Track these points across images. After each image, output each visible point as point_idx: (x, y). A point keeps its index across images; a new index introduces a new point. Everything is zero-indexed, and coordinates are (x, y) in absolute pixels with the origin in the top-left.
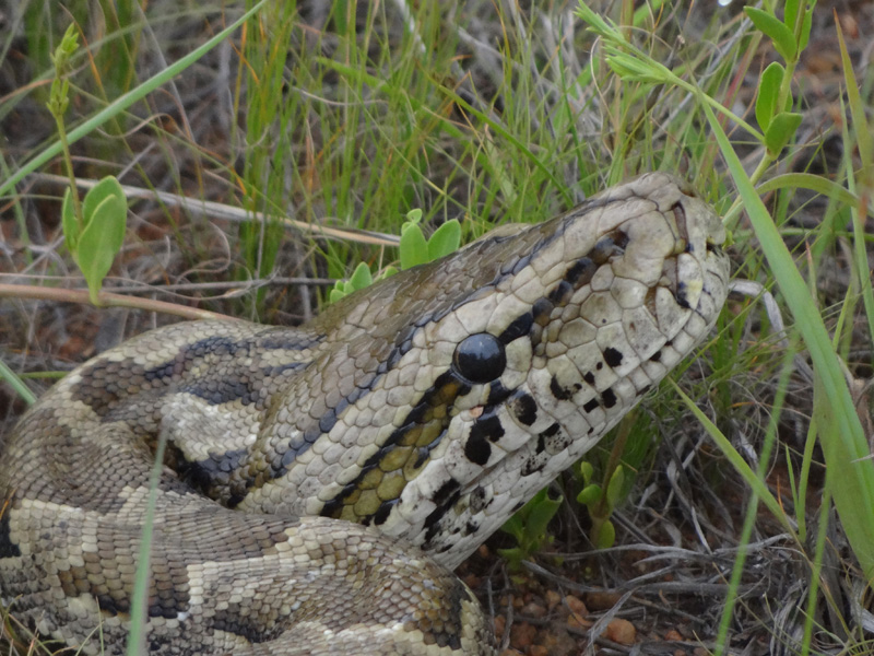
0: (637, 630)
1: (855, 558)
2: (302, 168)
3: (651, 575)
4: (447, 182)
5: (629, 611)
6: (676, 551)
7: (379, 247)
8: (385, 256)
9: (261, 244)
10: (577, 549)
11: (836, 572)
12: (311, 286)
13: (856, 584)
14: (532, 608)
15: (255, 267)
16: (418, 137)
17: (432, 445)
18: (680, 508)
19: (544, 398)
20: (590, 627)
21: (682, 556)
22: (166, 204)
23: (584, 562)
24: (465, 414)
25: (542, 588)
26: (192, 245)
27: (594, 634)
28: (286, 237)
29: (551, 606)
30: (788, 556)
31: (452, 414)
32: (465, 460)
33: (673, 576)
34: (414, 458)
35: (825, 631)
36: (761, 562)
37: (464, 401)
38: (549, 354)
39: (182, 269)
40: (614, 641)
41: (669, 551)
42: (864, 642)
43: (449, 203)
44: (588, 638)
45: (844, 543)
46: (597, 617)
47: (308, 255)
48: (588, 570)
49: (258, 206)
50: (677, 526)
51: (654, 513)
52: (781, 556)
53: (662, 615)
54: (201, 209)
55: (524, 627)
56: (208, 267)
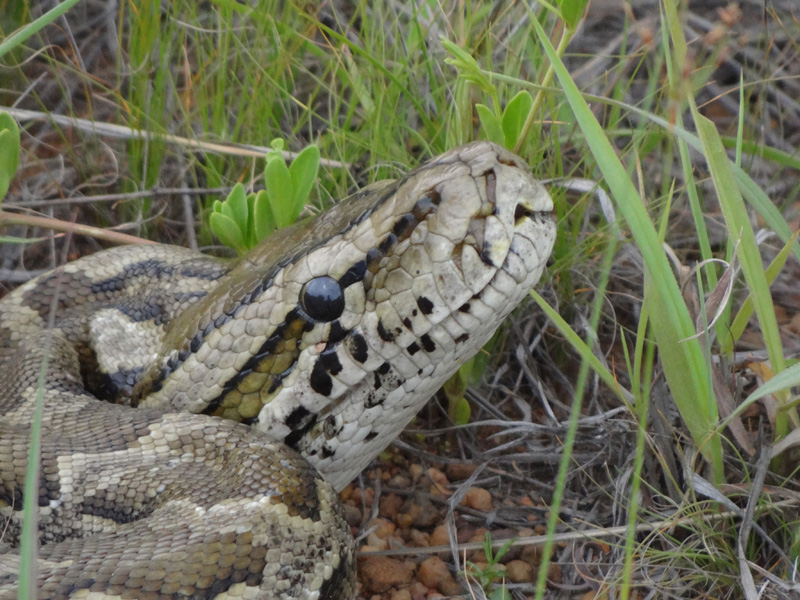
0: (493, 497)
1: (686, 427)
2: (181, 89)
3: (504, 447)
4: (311, 98)
5: (485, 481)
6: (526, 425)
7: (251, 158)
8: (257, 165)
9: (146, 159)
10: (438, 425)
11: (670, 440)
12: (192, 196)
13: (688, 451)
14: (398, 480)
15: (141, 179)
16: (284, 58)
17: (283, 374)
18: (530, 385)
19: (373, 340)
20: (449, 496)
21: (531, 430)
22: (59, 125)
23: (443, 437)
24: (312, 348)
25: (407, 462)
26: (85, 161)
27: (453, 502)
28: (169, 152)
29: (415, 478)
30: (627, 427)
31: (301, 348)
32: (311, 390)
33: (523, 448)
34: (269, 384)
35: (660, 494)
36: (602, 433)
37: (309, 337)
38: (377, 299)
39: (76, 182)
40: (472, 507)
41: (520, 426)
42: (696, 504)
43: (313, 117)
44: (448, 506)
45: (676, 414)
46: (457, 486)
47: (188, 167)
48: (447, 443)
49: (142, 124)
50: (528, 401)
51: (506, 390)
52: (620, 426)
53: (516, 483)
54: (91, 129)
55: (390, 498)
56: (99, 181)
